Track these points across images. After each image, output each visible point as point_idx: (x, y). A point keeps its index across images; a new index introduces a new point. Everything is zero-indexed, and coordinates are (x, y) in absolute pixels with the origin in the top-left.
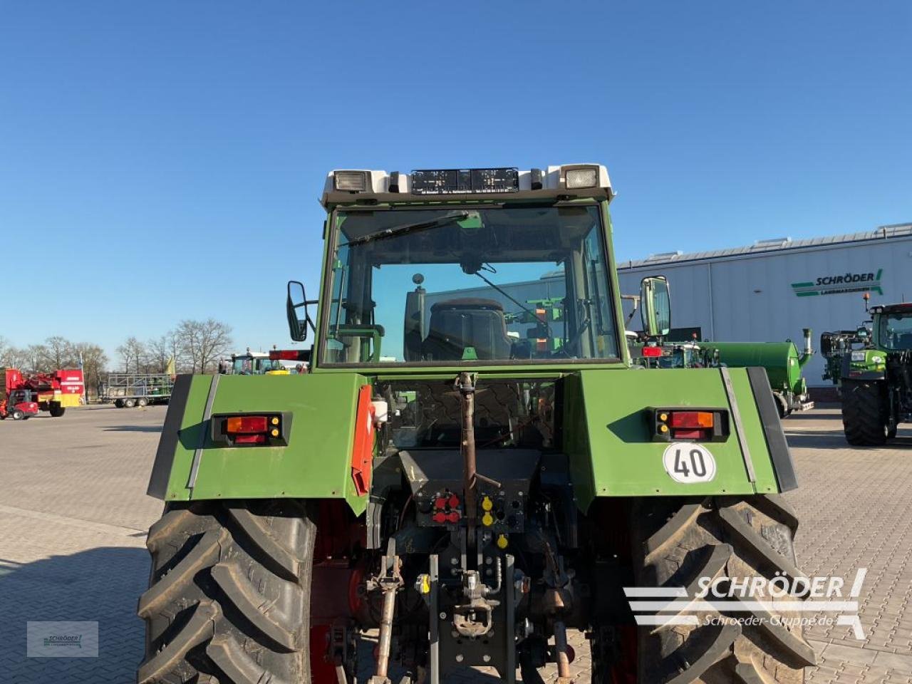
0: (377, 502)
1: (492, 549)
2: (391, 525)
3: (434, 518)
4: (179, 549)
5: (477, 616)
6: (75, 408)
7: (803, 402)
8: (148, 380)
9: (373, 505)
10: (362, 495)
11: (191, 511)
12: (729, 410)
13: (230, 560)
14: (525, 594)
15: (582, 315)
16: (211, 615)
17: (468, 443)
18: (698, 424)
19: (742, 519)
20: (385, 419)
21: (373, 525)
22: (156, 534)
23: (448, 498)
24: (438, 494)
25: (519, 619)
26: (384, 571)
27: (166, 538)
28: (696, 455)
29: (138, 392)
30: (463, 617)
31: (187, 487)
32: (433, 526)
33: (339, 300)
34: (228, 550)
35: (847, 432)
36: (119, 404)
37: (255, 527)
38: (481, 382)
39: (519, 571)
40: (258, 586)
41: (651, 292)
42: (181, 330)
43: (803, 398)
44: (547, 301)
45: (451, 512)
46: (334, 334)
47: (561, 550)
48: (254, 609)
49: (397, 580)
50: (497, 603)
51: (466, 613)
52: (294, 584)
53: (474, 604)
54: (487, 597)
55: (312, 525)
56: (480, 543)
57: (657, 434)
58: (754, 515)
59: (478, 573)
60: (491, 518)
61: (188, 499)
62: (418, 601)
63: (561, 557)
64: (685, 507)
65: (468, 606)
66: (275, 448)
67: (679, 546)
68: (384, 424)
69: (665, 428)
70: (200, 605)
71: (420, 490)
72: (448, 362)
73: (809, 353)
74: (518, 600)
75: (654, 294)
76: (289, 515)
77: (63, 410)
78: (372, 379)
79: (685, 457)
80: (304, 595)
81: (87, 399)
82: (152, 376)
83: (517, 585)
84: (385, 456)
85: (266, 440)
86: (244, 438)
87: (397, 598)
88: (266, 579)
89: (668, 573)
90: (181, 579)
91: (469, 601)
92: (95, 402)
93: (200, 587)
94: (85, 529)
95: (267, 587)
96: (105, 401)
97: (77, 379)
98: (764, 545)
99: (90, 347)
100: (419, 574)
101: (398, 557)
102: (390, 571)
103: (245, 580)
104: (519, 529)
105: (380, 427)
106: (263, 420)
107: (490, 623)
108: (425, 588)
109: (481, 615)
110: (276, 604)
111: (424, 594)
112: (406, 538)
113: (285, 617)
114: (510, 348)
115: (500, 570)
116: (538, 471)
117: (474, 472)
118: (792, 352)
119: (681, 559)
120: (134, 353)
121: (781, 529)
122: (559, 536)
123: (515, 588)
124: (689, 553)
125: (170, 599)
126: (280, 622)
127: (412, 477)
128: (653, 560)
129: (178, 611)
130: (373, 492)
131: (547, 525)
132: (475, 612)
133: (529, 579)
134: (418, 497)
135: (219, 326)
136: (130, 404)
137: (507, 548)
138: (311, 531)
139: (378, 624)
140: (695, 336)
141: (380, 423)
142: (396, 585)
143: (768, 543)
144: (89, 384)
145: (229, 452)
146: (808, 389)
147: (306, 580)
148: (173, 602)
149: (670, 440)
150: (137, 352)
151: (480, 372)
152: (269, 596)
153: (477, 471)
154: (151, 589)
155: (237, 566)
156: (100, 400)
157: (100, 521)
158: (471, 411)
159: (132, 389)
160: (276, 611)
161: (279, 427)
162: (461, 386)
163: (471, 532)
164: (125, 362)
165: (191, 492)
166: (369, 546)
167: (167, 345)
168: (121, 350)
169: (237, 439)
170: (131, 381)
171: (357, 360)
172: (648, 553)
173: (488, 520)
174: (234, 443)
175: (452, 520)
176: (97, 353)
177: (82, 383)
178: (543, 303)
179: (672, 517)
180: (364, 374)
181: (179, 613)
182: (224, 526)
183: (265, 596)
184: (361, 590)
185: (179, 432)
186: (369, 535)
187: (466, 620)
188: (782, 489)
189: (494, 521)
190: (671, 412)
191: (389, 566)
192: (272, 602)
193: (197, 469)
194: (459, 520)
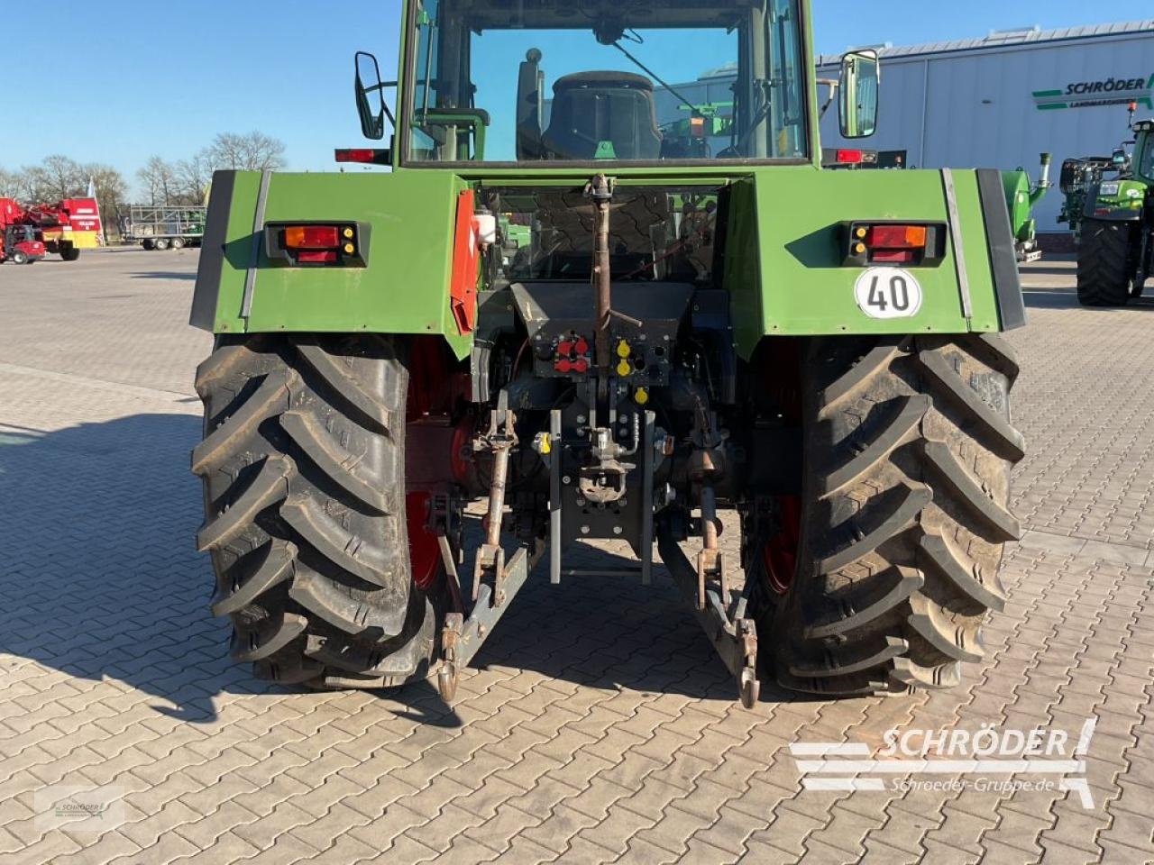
0: (484, 346)
1: (628, 404)
2: (502, 375)
3: (556, 366)
4: (237, 394)
5: (607, 480)
6: (92, 250)
7: (1028, 251)
8: (182, 214)
9: (479, 350)
10: (465, 334)
11: (248, 347)
12: (948, 224)
13: (302, 407)
14: (667, 456)
15: (760, 100)
16: (283, 471)
17: (601, 270)
18: (905, 241)
19: (948, 364)
20: (492, 239)
21: (479, 373)
22: (206, 376)
23: (573, 341)
24: (562, 337)
25: (659, 485)
26: (494, 427)
27: (220, 380)
28: (898, 284)
29: (170, 231)
30: (591, 481)
31: (240, 316)
32: (555, 376)
33: (426, 81)
34: (299, 395)
35: (1080, 289)
36: (148, 244)
37: (331, 368)
38: (620, 190)
39: (660, 430)
40: (340, 438)
41: (854, 76)
42: (218, 148)
43: (1028, 245)
44: (707, 107)
45: (577, 360)
46: (421, 121)
47: (713, 406)
48: (336, 465)
49: (511, 438)
50: (633, 466)
51: (595, 477)
52: (384, 437)
53: (604, 465)
54: (621, 459)
55: (404, 369)
56: (613, 396)
57: (850, 256)
58: (963, 360)
59: (610, 430)
60: (628, 367)
61: (243, 331)
62: (536, 464)
63: (714, 414)
64: (877, 350)
65: (597, 467)
66: (351, 269)
67: (863, 398)
68: (490, 246)
69: (861, 248)
70: (269, 459)
71: (539, 332)
72: (576, 161)
73: (1045, 186)
74: (659, 462)
75: (857, 80)
76: (374, 355)
77: (77, 251)
78: (474, 184)
79: (883, 286)
80: (397, 452)
81: (106, 240)
82: (185, 208)
83: (658, 445)
84: (493, 289)
85: (338, 259)
86: (308, 255)
87: (511, 461)
88: (350, 431)
89: (846, 428)
90: (242, 429)
91: (598, 462)
92: (116, 243)
93: (268, 440)
94: (119, 393)
95: (351, 440)
96: (129, 241)
97: (90, 211)
98: (972, 396)
99: (103, 170)
100: (536, 433)
101: (511, 412)
102: (501, 427)
103: (323, 432)
104: (662, 381)
105: (486, 249)
106: (333, 232)
107: (623, 488)
108: (545, 447)
109: (613, 479)
110: (362, 460)
111: (543, 454)
112: (521, 391)
113: (375, 474)
114: (660, 145)
115: (637, 427)
116: (689, 311)
117: (608, 308)
118: (1022, 184)
119: (865, 413)
120: (160, 178)
121: (995, 378)
122: (712, 389)
123: (654, 449)
124: (876, 406)
125: (231, 452)
126: (368, 479)
127: (527, 315)
128: (828, 413)
129: (243, 467)
130: (478, 334)
131: (698, 377)
132: (606, 475)
133: (673, 438)
134: (535, 341)
135: (267, 143)
136: (161, 245)
137: (646, 403)
138: (401, 376)
139: (487, 492)
140: (899, 160)
141: (486, 245)
142: (510, 443)
143: (977, 395)
144: (107, 219)
145: (291, 273)
146: (1036, 235)
147: (399, 432)
148: (235, 457)
149: (866, 263)
150: (165, 177)
151: (619, 177)
152: (353, 450)
153: (611, 308)
154: (206, 440)
155: (312, 415)
156: (123, 240)
157: (138, 383)
158: (605, 228)
159: (163, 227)
160: (364, 469)
161: (354, 240)
162: (594, 191)
163: (603, 383)
164: (149, 190)
165: (246, 322)
166: (475, 399)
167: (201, 168)
168: (143, 174)
169: (300, 256)
170: (160, 216)
171: (453, 158)
172: (824, 405)
173: (624, 369)
174: (297, 261)
175: (578, 369)
176: (113, 179)
177: (97, 217)
178: (701, 111)
179: (858, 361)
180: (465, 177)
181: (242, 470)
182: (291, 366)
183: (349, 450)
184: (466, 451)
185: (224, 247)
186: (475, 386)
187: (594, 484)
188: (1004, 327)
189: (631, 370)
190: (871, 226)
191: (500, 422)
192: (358, 456)
193: (251, 295)
194: (587, 370)
